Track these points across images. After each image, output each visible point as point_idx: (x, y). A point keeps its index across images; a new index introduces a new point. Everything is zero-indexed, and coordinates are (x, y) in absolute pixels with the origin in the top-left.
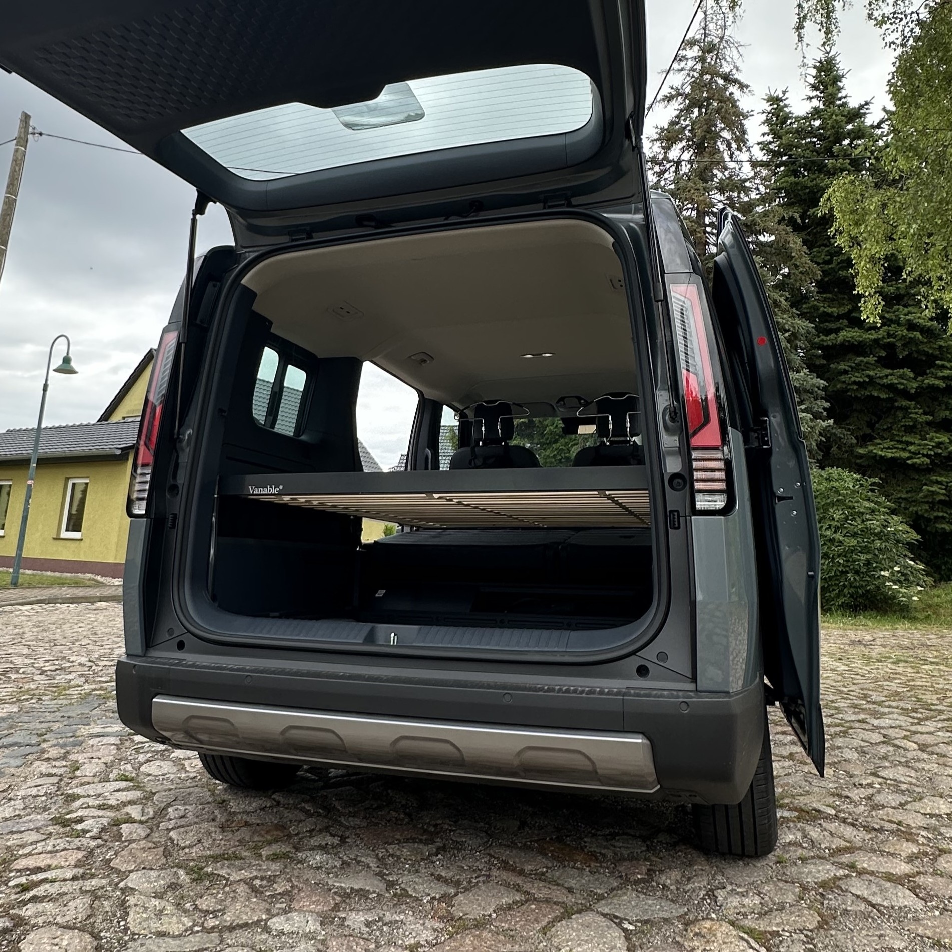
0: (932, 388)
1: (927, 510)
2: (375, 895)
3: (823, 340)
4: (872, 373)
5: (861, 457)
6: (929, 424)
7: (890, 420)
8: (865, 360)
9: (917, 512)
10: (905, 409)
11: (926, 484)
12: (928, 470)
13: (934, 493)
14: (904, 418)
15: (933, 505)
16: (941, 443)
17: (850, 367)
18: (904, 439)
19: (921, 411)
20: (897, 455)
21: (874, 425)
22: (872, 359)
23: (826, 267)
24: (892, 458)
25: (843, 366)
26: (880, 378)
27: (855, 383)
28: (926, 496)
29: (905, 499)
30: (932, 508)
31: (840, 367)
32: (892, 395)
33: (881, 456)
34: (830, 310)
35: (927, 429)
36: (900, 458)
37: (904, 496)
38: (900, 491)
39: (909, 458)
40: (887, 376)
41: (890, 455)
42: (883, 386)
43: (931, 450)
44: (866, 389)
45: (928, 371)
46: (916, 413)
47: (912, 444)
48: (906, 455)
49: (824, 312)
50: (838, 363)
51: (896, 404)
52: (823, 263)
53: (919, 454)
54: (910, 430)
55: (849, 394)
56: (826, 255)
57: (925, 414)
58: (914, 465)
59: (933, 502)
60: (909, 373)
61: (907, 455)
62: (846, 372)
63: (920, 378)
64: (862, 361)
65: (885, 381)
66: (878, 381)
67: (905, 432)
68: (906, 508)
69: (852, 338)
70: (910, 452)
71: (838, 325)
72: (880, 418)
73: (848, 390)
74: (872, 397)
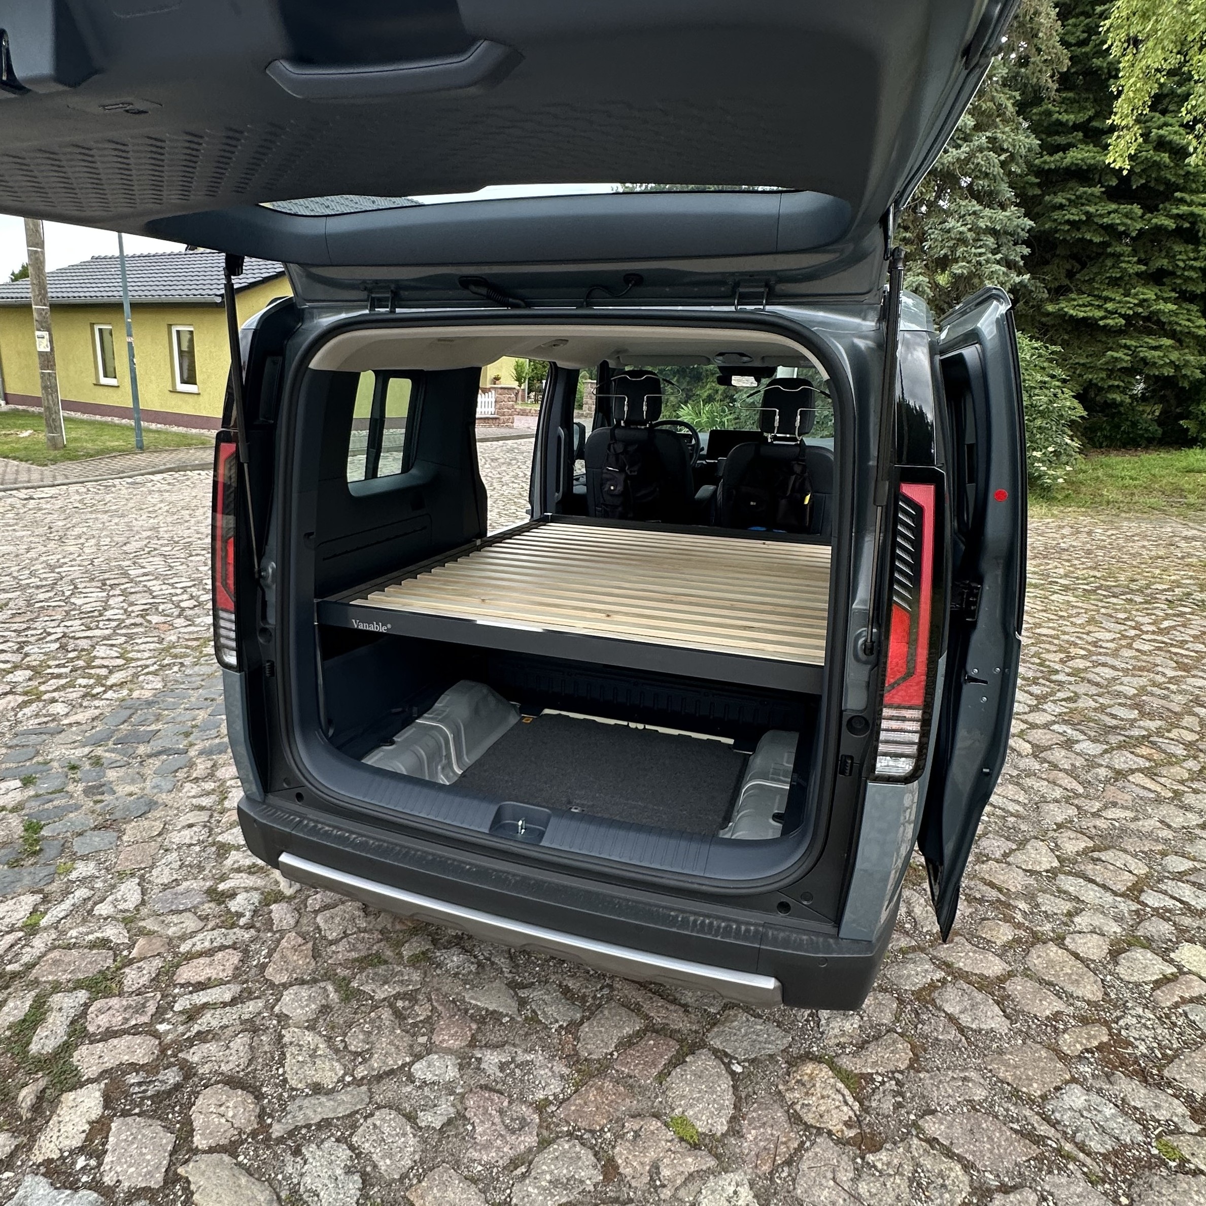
0: (1159, 229)
1: (1102, 379)
2: (508, 1019)
3: (1045, 162)
4: (1091, 209)
5: (1049, 314)
6: (1138, 274)
7: (1095, 270)
8: (1089, 190)
9: (1091, 380)
10: (1117, 256)
11: (1111, 349)
12: (1119, 332)
13: (1116, 359)
14: (1113, 266)
15: (1111, 373)
16: (1145, 300)
17: (1069, 200)
18: (1105, 294)
19: (1135, 259)
20: (1090, 314)
21: (1074, 274)
22: (1097, 190)
23: (1079, 51)
24: (1084, 318)
25: (1059, 199)
26: (1101, 216)
27: (1068, 222)
28: (1107, 363)
29: (1083, 365)
30: (1109, 377)
31: (1056, 200)
32: (1107, 238)
33: (1071, 316)
34: (1064, 117)
35: (1134, 281)
36: (1093, 318)
37: (1082, 361)
38: (1080, 355)
39: (1102, 318)
40: (1109, 213)
41: (1081, 315)
42: (1101, 226)
43: (1130, 308)
44: (1078, 229)
45: (1161, 206)
46: (1129, 262)
47: (1111, 300)
48: (1099, 314)
49: (1058, 120)
50: (1055, 194)
51: (1109, 250)
52: (1075, 45)
53: (1116, 313)
54: (1114, 283)
55: (1057, 235)
56: (1083, 32)
57: (1139, 262)
58: (1105, 326)
59: (1112, 371)
60: (1137, 209)
61: (1101, 314)
62: (1061, 207)
63: (1148, 216)
64: (1085, 193)
65: (1105, 220)
66: (1096, 220)
67: (1108, 284)
68: (1080, 375)
69: (1082, 160)
70: (1106, 310)
71: (1069, 139)
72: (1084, 266)
73: (1056, 231)
74: (1082, 240)
